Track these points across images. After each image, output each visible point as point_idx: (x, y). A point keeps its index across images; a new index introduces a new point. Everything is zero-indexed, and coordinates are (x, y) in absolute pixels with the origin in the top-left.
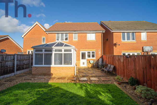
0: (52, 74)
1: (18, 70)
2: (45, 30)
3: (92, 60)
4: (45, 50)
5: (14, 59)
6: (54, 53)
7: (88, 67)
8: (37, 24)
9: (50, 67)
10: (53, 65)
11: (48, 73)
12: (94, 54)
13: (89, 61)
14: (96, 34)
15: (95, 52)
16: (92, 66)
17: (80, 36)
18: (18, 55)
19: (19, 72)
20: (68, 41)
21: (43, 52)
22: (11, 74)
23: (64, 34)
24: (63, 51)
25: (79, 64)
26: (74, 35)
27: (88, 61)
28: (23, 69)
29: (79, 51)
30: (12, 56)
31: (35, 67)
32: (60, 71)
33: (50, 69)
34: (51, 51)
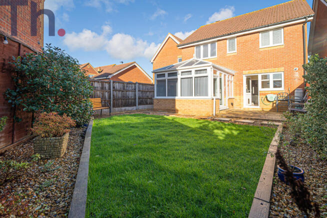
0: (178, 111)
1: (140, 104)
2: (179, 43)
3: (274, 94)
4: (168, 74)
5: (135, 89)
6: (179, 77)
7: (263, 109)
8: (169, 37)
9: (174, 100)
10: (178, 97)
11: (173, 109)
12: (281, 78)
13: (266, 97)
14: (286, 28)
15: (283, 73)
16: (272, 109)
17: (242, 41)
18: (139, 84)
19: (141, 107)
20: (216, 57)
21: (167, 77)
22: (132, 107)
23: (209, 45)
24: (193, 72)
25: (240, 102)
26: (229, 43)
27: (264, 96)
28: (147, 104)
29: (241, 74)
30: (133, 85)
31: (157, 99)
32: (189, 107)
33: (174, 103)
34: (175, 74)
